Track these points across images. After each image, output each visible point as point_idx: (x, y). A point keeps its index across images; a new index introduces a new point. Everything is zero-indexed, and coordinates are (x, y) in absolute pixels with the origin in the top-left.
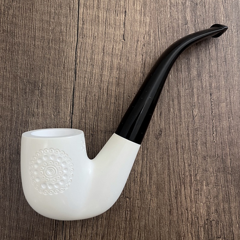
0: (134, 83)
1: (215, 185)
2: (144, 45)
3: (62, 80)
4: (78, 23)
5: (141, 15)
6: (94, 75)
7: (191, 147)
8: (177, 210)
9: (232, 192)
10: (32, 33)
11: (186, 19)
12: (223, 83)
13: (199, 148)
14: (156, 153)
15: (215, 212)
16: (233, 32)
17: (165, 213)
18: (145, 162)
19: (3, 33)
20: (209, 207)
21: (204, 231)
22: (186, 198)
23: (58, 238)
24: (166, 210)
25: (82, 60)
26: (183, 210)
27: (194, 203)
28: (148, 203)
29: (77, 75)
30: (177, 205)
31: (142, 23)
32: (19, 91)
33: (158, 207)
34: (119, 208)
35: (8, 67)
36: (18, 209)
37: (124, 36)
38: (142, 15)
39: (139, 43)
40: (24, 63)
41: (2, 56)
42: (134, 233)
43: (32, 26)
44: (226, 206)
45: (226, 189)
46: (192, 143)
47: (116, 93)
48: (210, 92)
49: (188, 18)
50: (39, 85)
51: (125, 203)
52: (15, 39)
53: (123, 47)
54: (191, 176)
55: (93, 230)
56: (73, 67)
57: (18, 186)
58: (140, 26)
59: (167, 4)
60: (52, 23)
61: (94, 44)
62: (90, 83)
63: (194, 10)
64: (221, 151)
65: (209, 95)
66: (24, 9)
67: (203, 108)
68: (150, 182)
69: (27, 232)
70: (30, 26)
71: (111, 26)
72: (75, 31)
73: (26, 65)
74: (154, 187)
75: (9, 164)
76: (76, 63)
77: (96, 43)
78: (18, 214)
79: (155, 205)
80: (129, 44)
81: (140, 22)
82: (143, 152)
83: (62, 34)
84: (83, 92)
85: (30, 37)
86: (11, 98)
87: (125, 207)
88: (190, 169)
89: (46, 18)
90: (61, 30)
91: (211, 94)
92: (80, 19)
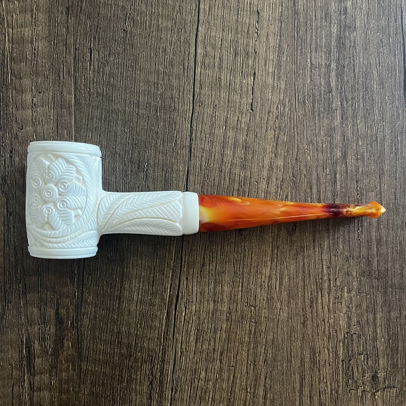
0: (263, 165)
1: (359, 293)
2: (277, 118)
3: (173, 160)
4: (194, 86)
5: (274, 79)
6: (213, 154)
7: (331, 245)
8: (313, 322)
9: (378, 300)
10: (135, 97)
11: (330, 85)
12: (373, 167)
13: (341, 247)
14: (288, 252)
15: (357, 323)
16: (388, 104)
17: (298, 325)
18: (274, 263)
19: (98, 97)
20: (349, 318)
21: (343, 346)
22: (323, 307)
23: (167, 354)
24: (299, 321)
25: (198, 135)
26: (319, 322)
27: (332, 313)
28: (277, 313)
29: (192, 155)
30: (312, 316)
31: (276, 89)
32: (118, 172)
33: (289, 318)
34: (242, 318)
35: (104, 142)
36: (118, 321)
37: (252, 105)
38: (276, 79)
39: (271, 114)
40: (125, 137)
41: (96, 127)
42: (259, 348)
43: (134, 89)
44: (371, 316)
45: (370, 296)
46: (332, 240)
47: (241, 178)
48: (357, 178)
49: (333, 84)
50: (144, 166)
51: (249, 312)
52: (113, 105)
53: (250, 120)
54: (329, 280)
55: (209, 345)
56: (188, 144)
57: (118, 291)
58: (272, 93)
59: (307, 66)
60: (161, 85)
61: (214, 115)
62: (208, 164)
63: (340, 74)
64: (367, 250)
65: (355, 183)
66: (125, 66)
67: (347, 198)
68: (280, 288)
69: (128, 348)
70: (133, 89)
71: (236, 92)
72: (190, 98)
73: (128, 139)
74: (284, 295)
75: (106, 264)
76: (191, 139)
77: (217, 113)
78: (117, 326)
79: (286, 315)
80: (258, 115)
81: (273, 87)
82: (272, 251)
83: (174, 100)
84: (199, 175)
85: (132, 103)
86: (108, 182)
87: (249, 318)
88: (329, 273)
89: (153, 78)
90: (172, 95)
91: (357, 181)
92: (196, 81)
